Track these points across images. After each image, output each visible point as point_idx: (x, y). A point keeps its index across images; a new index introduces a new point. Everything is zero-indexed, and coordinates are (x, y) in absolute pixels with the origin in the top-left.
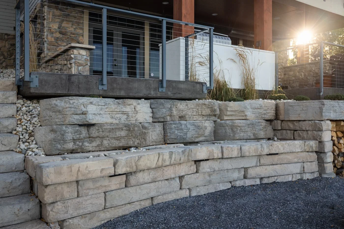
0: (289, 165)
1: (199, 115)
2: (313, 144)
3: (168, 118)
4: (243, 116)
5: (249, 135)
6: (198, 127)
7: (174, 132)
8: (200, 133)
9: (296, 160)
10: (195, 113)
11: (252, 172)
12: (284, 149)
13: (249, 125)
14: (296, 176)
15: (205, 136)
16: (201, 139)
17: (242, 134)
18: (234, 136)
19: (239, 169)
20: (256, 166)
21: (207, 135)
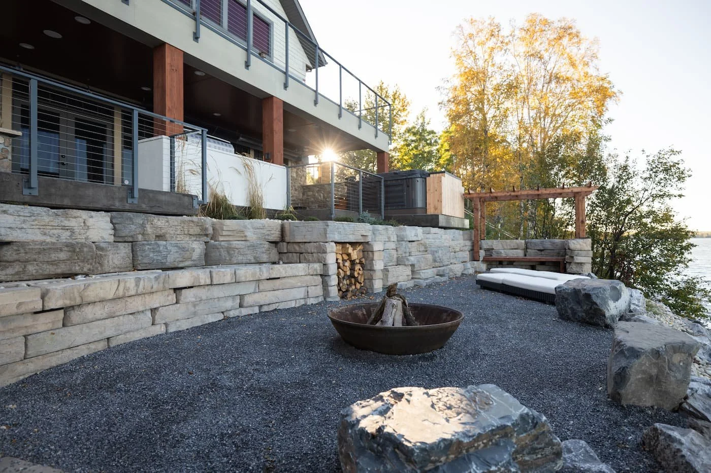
0: (292, 290)
1: (185, 234)
2: (317, 267)
3: (140, 237)
4: (242, 237)
5: (249, 258)
6: (183, 249)
7: (148, 254)
8: (186, 256)
9: (299, 284)
10: (178, 232)
11: (248, 300)
12: (286, 273)
13: (248, 247)
14: (300, 302)
15: (194, 260)
16: (187, 263)
17: (240, 258)
18: (230, 260)
19: (233, 297)
20: (254, 293)
21: (195, 259)
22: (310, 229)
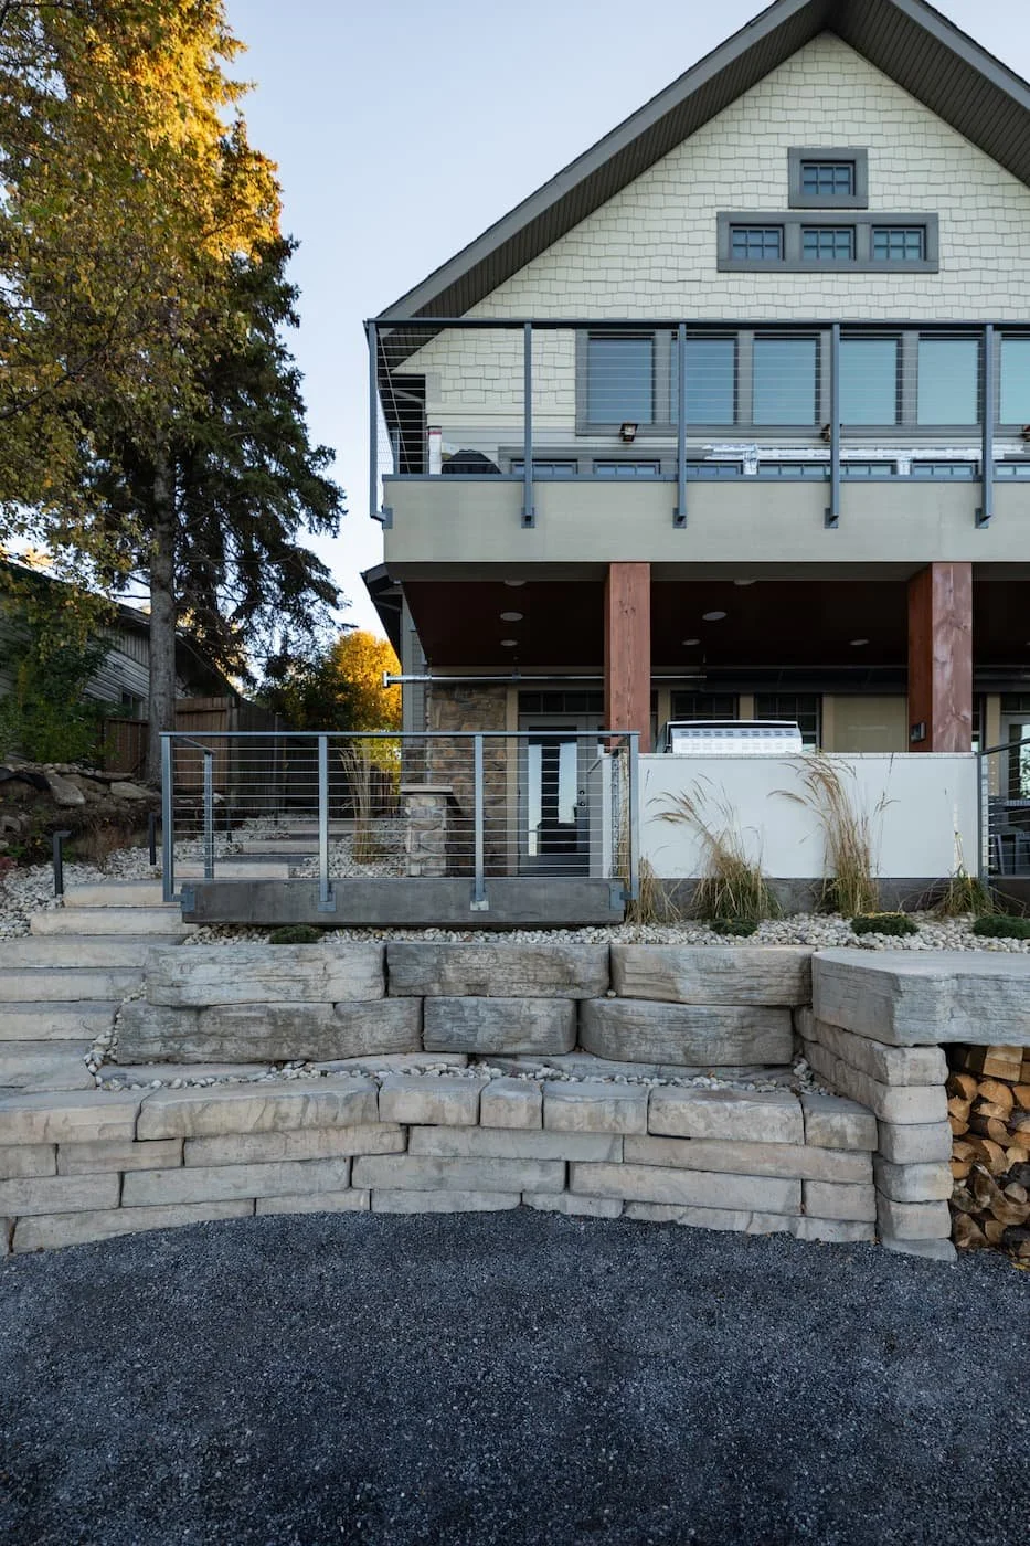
0: (734, 1180)
1: (529, 982)
2: (847, 1123)
3: (436, 988)
4: (669, 991)
5: (669, 1050)
6: (508, 1017)
7: (443, 1026)
8: (513, 1033)
9: (769, 1167)
10: (515, 978)
11: (584, 1177)
12: (708, 1126)
13: (671, 1021)
14: (766, 1221)
15: (535, 1043)
16: (522, 1047)
17: (645, 1048)
18: (619, 1050)
19: (544, 1164)
20: (608, 1162)
21: (539, 1038)
22: (853, 993)
